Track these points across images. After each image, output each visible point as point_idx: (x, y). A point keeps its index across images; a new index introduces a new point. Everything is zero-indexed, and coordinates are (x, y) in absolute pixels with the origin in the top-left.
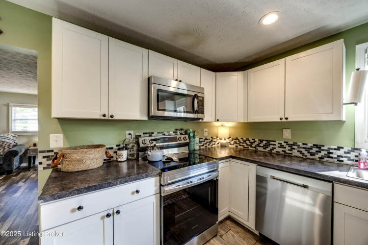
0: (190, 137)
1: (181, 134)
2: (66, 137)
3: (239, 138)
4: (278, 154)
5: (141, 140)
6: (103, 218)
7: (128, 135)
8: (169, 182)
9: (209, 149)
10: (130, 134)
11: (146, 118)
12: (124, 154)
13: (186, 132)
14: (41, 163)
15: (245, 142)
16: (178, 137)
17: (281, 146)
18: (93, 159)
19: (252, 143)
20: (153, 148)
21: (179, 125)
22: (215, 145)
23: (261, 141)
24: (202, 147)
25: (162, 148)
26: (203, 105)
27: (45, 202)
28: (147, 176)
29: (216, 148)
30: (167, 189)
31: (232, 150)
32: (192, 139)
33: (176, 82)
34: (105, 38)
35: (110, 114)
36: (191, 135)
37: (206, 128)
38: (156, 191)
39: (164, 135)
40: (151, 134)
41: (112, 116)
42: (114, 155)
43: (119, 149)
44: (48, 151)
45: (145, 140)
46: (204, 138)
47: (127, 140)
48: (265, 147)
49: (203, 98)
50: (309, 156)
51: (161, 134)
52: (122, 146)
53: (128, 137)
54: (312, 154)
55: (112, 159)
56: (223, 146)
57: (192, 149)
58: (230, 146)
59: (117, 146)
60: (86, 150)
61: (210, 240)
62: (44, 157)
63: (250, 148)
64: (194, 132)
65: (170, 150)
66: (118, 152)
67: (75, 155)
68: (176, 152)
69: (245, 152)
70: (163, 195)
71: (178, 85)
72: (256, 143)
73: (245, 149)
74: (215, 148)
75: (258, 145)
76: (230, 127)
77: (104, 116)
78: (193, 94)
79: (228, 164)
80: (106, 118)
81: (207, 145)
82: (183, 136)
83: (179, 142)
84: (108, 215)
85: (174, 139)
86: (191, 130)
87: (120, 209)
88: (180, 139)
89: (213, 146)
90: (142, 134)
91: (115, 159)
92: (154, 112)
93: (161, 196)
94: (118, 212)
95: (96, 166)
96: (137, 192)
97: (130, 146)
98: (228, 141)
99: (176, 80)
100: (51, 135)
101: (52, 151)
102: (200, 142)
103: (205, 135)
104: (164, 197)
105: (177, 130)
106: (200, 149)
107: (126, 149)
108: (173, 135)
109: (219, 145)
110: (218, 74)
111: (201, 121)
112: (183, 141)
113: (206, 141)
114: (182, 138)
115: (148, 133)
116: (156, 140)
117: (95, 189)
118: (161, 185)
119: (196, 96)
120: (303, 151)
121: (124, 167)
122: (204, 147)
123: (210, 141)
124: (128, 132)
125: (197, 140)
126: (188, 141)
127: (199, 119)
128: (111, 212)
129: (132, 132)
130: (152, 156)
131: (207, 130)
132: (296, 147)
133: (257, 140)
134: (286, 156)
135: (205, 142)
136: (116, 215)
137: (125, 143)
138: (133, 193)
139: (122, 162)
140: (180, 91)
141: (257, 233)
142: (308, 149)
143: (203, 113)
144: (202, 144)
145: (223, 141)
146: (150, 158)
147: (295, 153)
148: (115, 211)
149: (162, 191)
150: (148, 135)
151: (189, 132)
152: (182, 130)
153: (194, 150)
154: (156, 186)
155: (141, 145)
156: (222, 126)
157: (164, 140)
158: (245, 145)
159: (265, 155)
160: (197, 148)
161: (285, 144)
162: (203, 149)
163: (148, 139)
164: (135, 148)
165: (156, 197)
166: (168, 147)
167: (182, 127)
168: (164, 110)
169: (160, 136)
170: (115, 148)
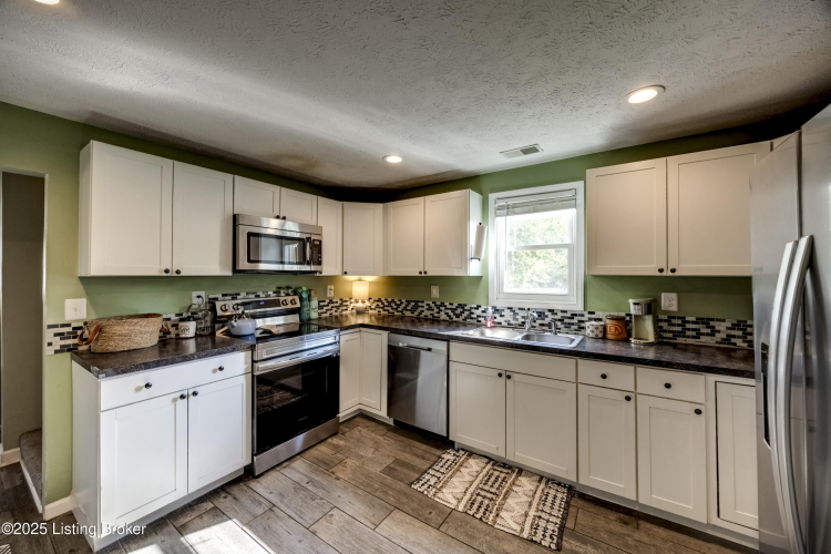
0: (301, 299)
1: (288, 295)
2: (92, 304)
3: (383, 299)
4: (426, 319)
5: (218, 305)
6: (175, 400)
7: (197, 299)
8: (266, 357)
9: (336, 317)
10: (199, 297)
11: (229, 273)
12: (191, 328)
13: (295, 293)
14: (50, 344)
15: (389, 305)
16: (282, 299)
17: (430, 308)
18: (146, 333)
19: (398, 306)
20: (240, 317)
21: (283, 282)
22: (348, 312)
23: (408, 302)
24: (324, 315)
25: (254, 317)
26: (320, 252)
27: (107, 376)
28: (234, 350)
29: (350, 316)
30: (261, 365)
31: (373, 318)
32: (305, 303)
33: (277, 221)
34: (168, 163)
35: (175, 269)
36: (305, 296)
37: (331, 284)
38: (246, 369)
39: (258, 296)
40: (234, 297)
41: (178, 272)
42: (173, 330)
43: (182, 320)
44: (63, 326)
45: (226, 306)
46: (327, 301)
47: (194, 307)
48: (413, 311)
49: (320, 241)
50: (455, 319)
51: (253, 296)
52: (185, 315)
53: (195, 301)
54: (457, 317)
55: (168, 336)
56: (360, 312)
57: (305, 317)
58: (370, 311)
59: (177, 315)
60: (136, 320)
61: (326, 439)
62: (56, 335)
63: (396, 313)
64: (309, 291)
65: (268, 319)
66: (181, 324)
67: (118, 328)
68: (282, 322)
69: (390, 319)
70: (256, 373)
71: (283, 225)
72: (403, 305)
73: (391, 315)
74: (346, 316)
75: (405, 309)
76: (370, 282)
77: (167, 271)
78: (305, 236)
79: (357, 335)
80: (169, 274)
81: (333, 311)
82: (289, 298)
83: (282, 307)
84: (182, 397)
85: (276, 303)
86: (304, 289)
87: (197, 390)
88: (284, 302)
89: (344, 313)
90: (219, 296)
91: (173, 336)
92: (243, 264)
93: (253, 376)
94: (195, 394)
95: (149, 345)
96: (221, 369)
97: (200, 314)
98: (367, 304)
99: (278, 217)
100: (67, 300)
101: (69, 325)
102: (320, 307)
103: (329, 295)
104: (258, 376)
105: (280, 288)
106: (320, 319)
107: (195, 319)
108: (273, 296)
109: (354, 311)
110: (347, 204)
111: (318, 274)
112: (290, 306)
113: (331, 305)
114: (288, 302)
115: (230, 295)
116: (244, 304)
117: (166, 364)
118: (253, 362)
119: (308, 239)
120: (449, 311)
121: (191, 346)
122: (327, 315)
123: (338, 304)
124: (195, 294)
125: (314, 303)
126: (298, 305)
127: (315, 272)
128: (185, 393)
129: (203, 294)
130: (239, 327)
131: (332, 287)
132: (443, 308)
133: (404, 301)
134: (435, 321)
135: (329, 307)
136: (192, 398)
137: (191, 310)
138: (214, 371)
139: (187, 338)
140: (288, 234)
141: (390, 422)
142: (453, 310)
143: (320, 263)
144: (324, 310)
145: (360, 305)
146: (234, 332)
147: (443, 316)
148: (191, 392)
149: (256, 369)
150: (230, 298)
151: (300, 291)
152: (288, 288)
153: (310, 319)
154: (246, 363)
155: (219, 313)
156: (360, 280)
157: (257, 304)
158: (389, 308)
159: (413, 321)
160: (314, 315)
161: (432, 305)
162: (326, 318)
163: (230, 303)
164: (208, 318)
165: (246, 378)
166: (264, 316)
167: (289, 284)
168: (258, 262)
169: (252, 298)
170: (174, 318)
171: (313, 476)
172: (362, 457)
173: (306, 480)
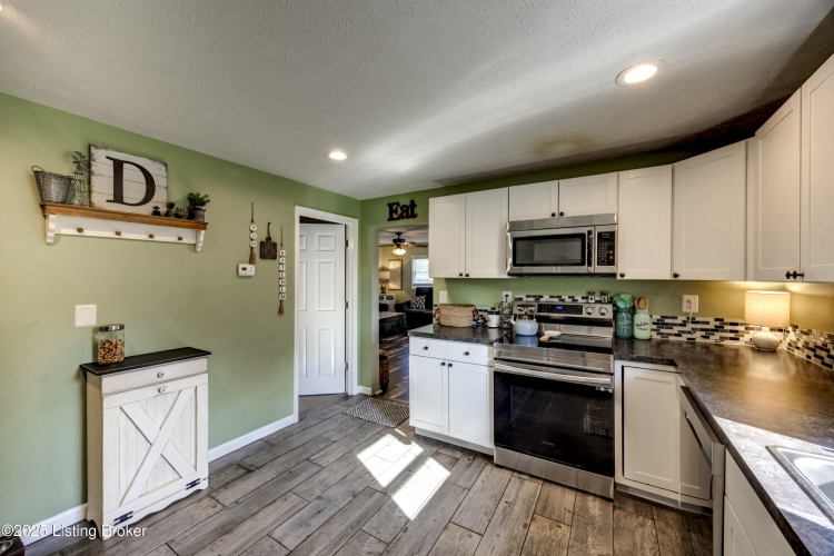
1: (598, 301)
2: (450, 295)
9: (707, 347)
10: (508, 296)
11: (505, 276)
16: (585, 306)
24: (674, 338)
26: (612, 247)
32: (624, 314)
35: (466, 274)
36: (624, 306)
38: (489, 362)
41: (468, 276)
43: (489, 313)
46: (683, 318)
49: (613, 233)
53: (506, 299)
57: (623, 333)
77: (461, 275)
78: (585, 230)
81: (697, 336)
83: (584, 316)
85: (575, 310)
86: (624, 296)
89: (729, 343)
90: (523, 297)
94: (451, 365)
96: (467, 353)
99: (554, 214)
100: (440, 291)
102: (663, 325)
103: (685, 310)
107: (499, 313)
110: (680, 166)
111: (618, 277)
113: (692, 326)
115: (534, 296)
117: (436, 338)
123: (711, 326)
124: (504, 293)
125: (643, 317)
128: (446, 362)
129: (510, 293)
131: (694, 297)
135: (687, 328)
143: (610, 263)
144: (675, 331)
145: (766, 335)
151: (617, 299)
153: (634, 339)
154: (489, 357)
160: (640, 334)
165: (489, 371)
171: (519, 503)
172: (584, 542)
173: (510, 500)
